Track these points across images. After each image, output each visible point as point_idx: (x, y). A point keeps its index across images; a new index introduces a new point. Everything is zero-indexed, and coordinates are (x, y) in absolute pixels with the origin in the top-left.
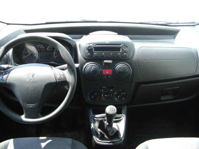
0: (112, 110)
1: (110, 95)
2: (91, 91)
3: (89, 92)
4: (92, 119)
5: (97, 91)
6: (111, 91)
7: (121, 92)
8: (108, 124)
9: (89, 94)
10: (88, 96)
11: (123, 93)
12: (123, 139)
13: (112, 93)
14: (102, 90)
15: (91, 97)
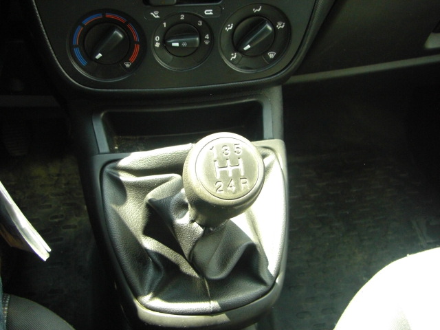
0: (236, 173)
1: (202, 39)
2: (86, 22)
3: (80, 30)
4: (106, 182)
5: (123, 20)
6: (206, 20)
7: (259, 21)
8: (200, 230)
9: (76, 41)
10: (77, 51)
11: (274, 26)
12: (277, 281)
13: (211, 27)
14: (155, 15)
15: (89, 56)
